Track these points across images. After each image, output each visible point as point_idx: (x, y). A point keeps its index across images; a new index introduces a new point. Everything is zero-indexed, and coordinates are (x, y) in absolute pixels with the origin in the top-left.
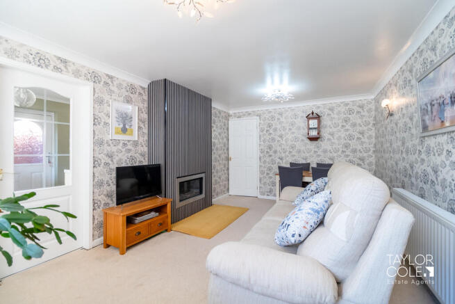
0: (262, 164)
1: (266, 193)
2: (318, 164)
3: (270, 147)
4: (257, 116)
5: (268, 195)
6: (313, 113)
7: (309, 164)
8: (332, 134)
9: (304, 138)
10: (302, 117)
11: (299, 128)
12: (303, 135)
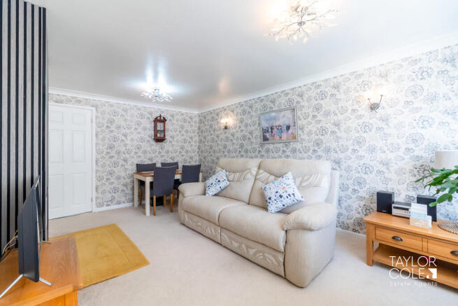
0: (100, 169)
1: (105, 204)
2: (162, 164)
3: (111, 147)
4: (93, 106)
5: (108, 205)
6: (160, 116)
7: (155, 164)
8: (172, 137)
9: (150, 139)
10: (148, 118)
11: (145, 129)
12: (149, 136)
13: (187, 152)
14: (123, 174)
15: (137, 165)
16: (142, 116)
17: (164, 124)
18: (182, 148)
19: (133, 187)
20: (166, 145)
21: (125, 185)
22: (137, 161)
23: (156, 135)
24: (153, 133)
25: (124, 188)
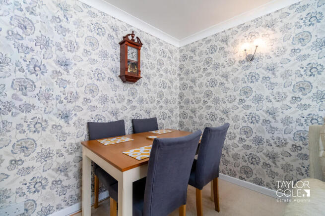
9: (113, 76)
10: (110, 36)
11: (105, 55)
12: (112, 70)
13: (166, 102)
14: (57, 146)
15: (89, 125)
16: (99, 29)
17: (139, 50)
18: (161, 95)
19: (81, 171)
20: (138, 88)
21: (63, 170)
22: (88, 116)
23: (123, 69)
24: (118, 65)
25: (62, 177)
